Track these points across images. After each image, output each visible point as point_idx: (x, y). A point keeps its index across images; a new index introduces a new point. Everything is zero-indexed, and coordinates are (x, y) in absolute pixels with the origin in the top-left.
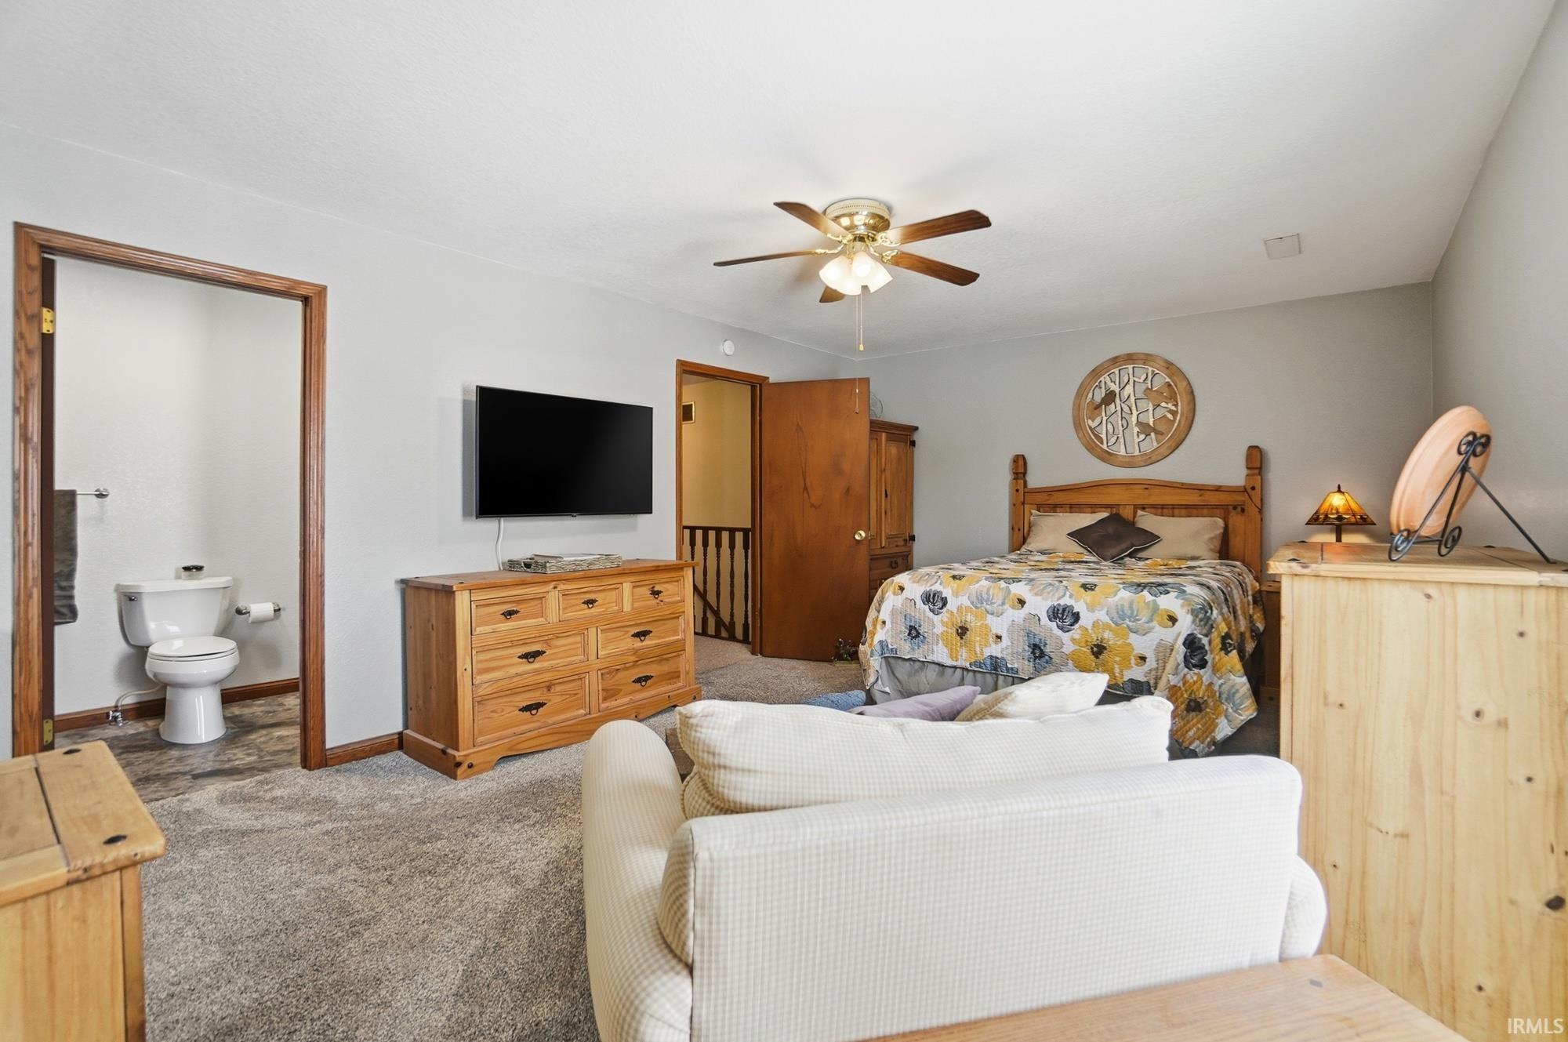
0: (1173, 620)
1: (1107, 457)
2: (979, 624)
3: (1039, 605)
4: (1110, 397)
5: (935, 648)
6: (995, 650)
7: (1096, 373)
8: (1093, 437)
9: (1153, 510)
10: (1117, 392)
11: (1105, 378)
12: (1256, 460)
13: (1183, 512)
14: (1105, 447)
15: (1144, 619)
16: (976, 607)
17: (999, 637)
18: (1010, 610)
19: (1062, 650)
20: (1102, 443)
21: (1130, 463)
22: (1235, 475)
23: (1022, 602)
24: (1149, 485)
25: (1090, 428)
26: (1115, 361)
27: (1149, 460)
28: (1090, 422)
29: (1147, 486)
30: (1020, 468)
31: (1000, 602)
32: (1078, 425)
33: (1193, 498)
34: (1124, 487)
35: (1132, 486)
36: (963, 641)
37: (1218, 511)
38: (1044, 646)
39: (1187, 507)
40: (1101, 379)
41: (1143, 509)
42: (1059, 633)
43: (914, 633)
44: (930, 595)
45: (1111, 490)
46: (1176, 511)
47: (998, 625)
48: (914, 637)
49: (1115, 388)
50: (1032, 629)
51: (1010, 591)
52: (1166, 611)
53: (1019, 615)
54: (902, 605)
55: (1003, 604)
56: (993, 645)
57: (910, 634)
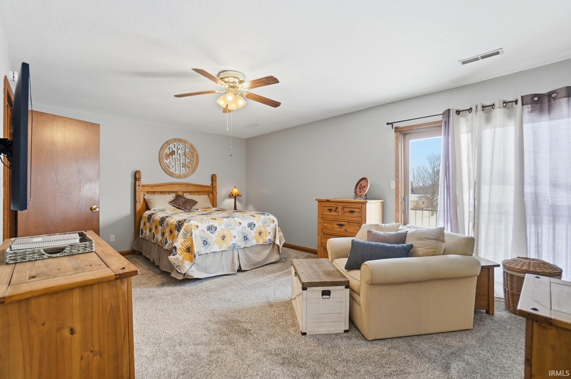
0: (274, 221)
1: (171, 174)
2: (228, 234)
3: (245, 224)
4: (173, 153)
5: (213, 246)
6: (234, 241)
7: (168, 143)
8: (167, 167)
9: (188, 193)
10: (176, 151)
11: (172, 146)
12: (213, 178)
13: (197, 193)
14: (171, 170)
15: (269, 223)
16: (227, 228)
17: (235, 237)
18: (237, 227)
19: (252, 236)
20: (170, 169)
21: (179, 177)
22: (208, 183)
23: (240, 224)
24: (187, 185)
25: (166, 163)
26: (175, 140)
27: (185, 176)
28: (166, 160)
29: (186, 185)
30: (136, 177)
31: (234, 225)
32: (161, 161)
33: (200, 189)
34: (179, 185)
35: (181, 185)
36: (224, 241)
37: (206, 193)
38: (247, 236)
39: (198, 192)
40: (170, 145)
41: (185, 193)
42: (250, 231)
43: (205, 243)
44: (210, 227)
45: (174, 186)
46: (195, 193)
47: (234, 233)
48: (205, 245)
49: (175, 150)
50: (243, 231)
51: (235, 221)
52: (272, 219)
53: (239, 228)
54: (199, 233)
55: (235, 225)
56: (233, 240)
57: (204, 244)
